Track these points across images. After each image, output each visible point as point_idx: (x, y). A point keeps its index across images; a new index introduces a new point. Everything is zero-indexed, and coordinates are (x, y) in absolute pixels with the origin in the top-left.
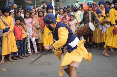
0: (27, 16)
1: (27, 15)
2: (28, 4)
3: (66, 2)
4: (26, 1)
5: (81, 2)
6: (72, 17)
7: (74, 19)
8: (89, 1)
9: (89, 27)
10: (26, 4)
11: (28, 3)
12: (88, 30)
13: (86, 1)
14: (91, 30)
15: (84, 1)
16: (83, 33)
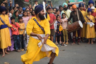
1: (25, 13)
3: (58, 3)
4: (24, 2)
5: (72, 2)
6: (64, 15)
8: (79, 1)
9: (79, 25)
10: (24, 5)
11: (26, 4)
12: (78, 27)
13: (76, 1)
14: (81, 27)
15: (75, 1)
16: (73, 30)
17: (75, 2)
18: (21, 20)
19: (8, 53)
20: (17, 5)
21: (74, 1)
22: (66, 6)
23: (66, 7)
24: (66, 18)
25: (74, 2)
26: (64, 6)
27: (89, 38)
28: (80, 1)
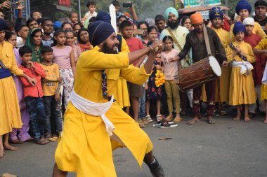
0: (61, 39)
1: (62, 37)
2: (63, 14)
3: (152, 8)
4: (58, 7)
5: (191, 6)
7: (173, 48)
8: (210, 3)
9: (211, 69)
10: (57, 14)
11: (62, 11)
12: (207, 74)
13: (202, 2)
14: (215, 75)
15: (198, 3)
16: (195, 82)
17: (199, 5)
18: (48, 56)
19: (13, 148)
20: (38, 15)
21: (195, 4)
22: (174, 16)
23: (175, 18)
24: (174, 50)
25: (197, 6)
26: (170, 17)
27: (238, 106)
28: (213, 2)
